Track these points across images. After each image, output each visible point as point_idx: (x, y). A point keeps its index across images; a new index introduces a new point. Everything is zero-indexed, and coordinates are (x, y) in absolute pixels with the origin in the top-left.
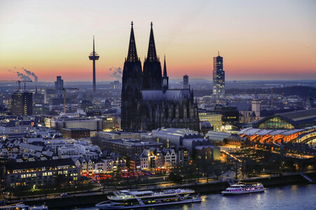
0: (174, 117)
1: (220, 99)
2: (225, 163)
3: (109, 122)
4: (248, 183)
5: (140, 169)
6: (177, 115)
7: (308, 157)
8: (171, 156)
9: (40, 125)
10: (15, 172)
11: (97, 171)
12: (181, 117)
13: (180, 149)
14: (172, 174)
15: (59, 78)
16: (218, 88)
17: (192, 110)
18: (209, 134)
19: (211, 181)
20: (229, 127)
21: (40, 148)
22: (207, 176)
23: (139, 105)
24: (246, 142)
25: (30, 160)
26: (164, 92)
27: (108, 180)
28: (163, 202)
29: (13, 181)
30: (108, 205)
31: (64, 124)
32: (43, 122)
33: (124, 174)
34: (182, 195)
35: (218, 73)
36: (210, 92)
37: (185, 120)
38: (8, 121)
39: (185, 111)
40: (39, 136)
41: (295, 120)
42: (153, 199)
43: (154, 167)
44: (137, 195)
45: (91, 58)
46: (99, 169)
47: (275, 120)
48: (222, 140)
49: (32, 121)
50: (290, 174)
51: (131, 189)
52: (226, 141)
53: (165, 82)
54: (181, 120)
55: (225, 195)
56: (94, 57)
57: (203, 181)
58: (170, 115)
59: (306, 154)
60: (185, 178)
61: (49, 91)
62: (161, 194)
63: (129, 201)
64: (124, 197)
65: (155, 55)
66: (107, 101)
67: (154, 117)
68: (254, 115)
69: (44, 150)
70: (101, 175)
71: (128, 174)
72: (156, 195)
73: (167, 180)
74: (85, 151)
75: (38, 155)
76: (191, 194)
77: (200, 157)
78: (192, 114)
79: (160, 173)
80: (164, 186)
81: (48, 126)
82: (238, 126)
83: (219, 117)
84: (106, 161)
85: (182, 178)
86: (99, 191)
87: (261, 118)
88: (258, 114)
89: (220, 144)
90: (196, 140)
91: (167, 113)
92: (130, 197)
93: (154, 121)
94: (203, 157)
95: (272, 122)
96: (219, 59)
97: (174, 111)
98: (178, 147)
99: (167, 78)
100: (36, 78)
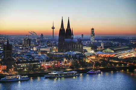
0: (75, 47)
1: (92, 42)
2: (89, 63)
3: (55, 49)
4: (96, 70)
5: (61, 64)
6: (76, 47)
7: (117, 62)
8: (71, 60)
9: (32, 49)
10: (19, 64)
11: (47, 65)
12: (77, 48)
13: (75, 58)
14: (71, 66)
15: (42, 34)
16: (92, 39)
17: (80, 45)
18: (86, 53)
19: (83, 69)
20: (93, 51)
21: (28, 57)
22: (83, 67)
23: (64, 44)
24: (97, 56)
25: (25, 61)
26: (72, 39)
27: (50, 68)
28: (67, 75)
29: (18, 68)
30: (49, 76)
31: (39, 49)
32: (33, 48)
33: (56, 66)
34: (73, 73)
35: (92, 34)
36: (90, 40)
37: (78, 49)
38: (21, 48)
39: (78, 46)
40: (29, 53)
41: (115, 49)
42: (63, 74)
43: (66, 64)
44: (58, 73)
45: (52, 28)
46: (48, 64)
47: (108, 49)
48: (89, 55)
49: (29, 48)
50: (110, 67)
51: (57, 71)
52: (91, 56)
53: (72, 36)
54: (77, 49)
55: (88, 74)
56: (53, 28)
57: (81, 69)
58: (74, 47)
59: (116, 61)
60: (75, 67)
61: (38, 38)
62: (66, 73)
63: (56, 75)
64: (54, 73)
65: (70, 28)
66: (55, 42)
67: (68, 47)
68: (102, 47)
69: (30, 57)
70: (48, 66)
71: (57, 66)
72: (64, 73)
73: (69, 68)
74: (44, 58)
75: (28, 59)
76: (76, 73)
77: (81, 61)
78: (80, 47)
79: (68, 66)
80: (68, 70)
81: (34, 49)
82: (96, 51)
83: (90, 48)
84: (50, 61)
85: (74, 68)
86: (46, 71)
87: (104, 48)
88: (103, 47)
89: (89, 57)
90: (80, 55)
91: (72, 46)
92: (56, 73)
93: (68, 49)
94: (82, 61)
95: (107, 50)
96: (93, 29)
97: (75, 45)
98: (74, 57)
99: (73, 35)
100: (36, 34)
